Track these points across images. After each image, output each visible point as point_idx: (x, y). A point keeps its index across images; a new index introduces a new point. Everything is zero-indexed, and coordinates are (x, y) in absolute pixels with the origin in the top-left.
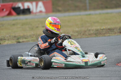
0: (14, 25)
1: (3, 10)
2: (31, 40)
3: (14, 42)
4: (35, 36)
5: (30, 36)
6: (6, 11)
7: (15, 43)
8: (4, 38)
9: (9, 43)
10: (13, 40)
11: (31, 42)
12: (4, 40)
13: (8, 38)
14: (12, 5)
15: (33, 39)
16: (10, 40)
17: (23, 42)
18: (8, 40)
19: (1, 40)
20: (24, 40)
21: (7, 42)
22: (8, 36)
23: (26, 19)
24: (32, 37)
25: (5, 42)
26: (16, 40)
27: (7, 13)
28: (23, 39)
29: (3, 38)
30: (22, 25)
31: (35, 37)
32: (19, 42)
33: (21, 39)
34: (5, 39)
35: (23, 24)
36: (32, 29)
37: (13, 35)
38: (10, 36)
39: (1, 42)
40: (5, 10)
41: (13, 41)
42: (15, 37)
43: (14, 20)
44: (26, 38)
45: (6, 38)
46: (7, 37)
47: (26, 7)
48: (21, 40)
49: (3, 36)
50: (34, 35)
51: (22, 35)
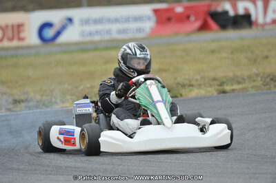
0: (213, 52)
1: (188, 17)
2: (250, 86)
3: (212, 91)
4: (259, 79)
5: (250, 77)
6: (196, 19)
7: (215, 93)
8: (190, 82)
9: (200, 95)
10: (211, 86)
11: (252, 91)
12: (191, 88)
13: (198, 82)
14: (209, 6)
15: (255, 84)
16: (203, 86)
17: (233, 90)
18: (200, 86)
19: (183, 86)
20: (236, 87)
21: (195, 92)
22: (198, 77)
23: (242, 39)
24: (254, 81)
25: (191, 91)
26: (217, 87)
27: (198, 24)
28: (232, 85)
29: (188, 82)
30: (232, 53)
31: (261, 80)
32: (224, 92)
33: (227, 85)
34: (192, 86)
35: (234, 51)
36: (254, 61)
37: (212, 74)
38: (202, 78)
39: (183, 92)
40: (192, 18)
41: (210, 89)
42: (215, 79)
43: (213, 41)
44: (239, 83)
45: (194, 82)
46: (197, 80)
47: (241, 12)
48: (227, 88)
49: (187, 77)
50: (257, 75)
51: (230, 74)
